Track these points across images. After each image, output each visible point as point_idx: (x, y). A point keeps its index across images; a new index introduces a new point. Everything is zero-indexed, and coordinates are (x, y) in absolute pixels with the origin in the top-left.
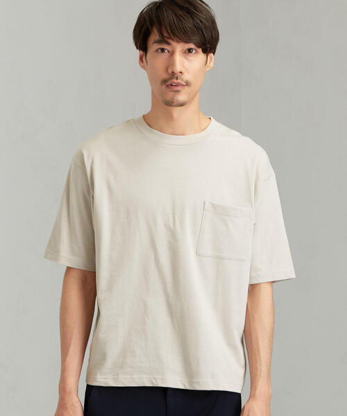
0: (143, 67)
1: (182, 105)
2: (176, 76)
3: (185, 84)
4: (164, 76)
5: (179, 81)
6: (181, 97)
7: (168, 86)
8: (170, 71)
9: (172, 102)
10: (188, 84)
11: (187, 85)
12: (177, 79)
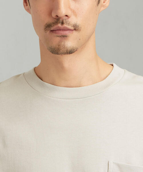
0: (28, 10)
1: (70, 52)
2: (61, 20)
3: (72, 28)
4: (48, 20)
5: (65, 25)
6: (70, 43)
7: (52, 31)
8: (54, 15)
9: (59, 49)
10: (76, 28)
11: (75, 30)
12: (62, 23)
